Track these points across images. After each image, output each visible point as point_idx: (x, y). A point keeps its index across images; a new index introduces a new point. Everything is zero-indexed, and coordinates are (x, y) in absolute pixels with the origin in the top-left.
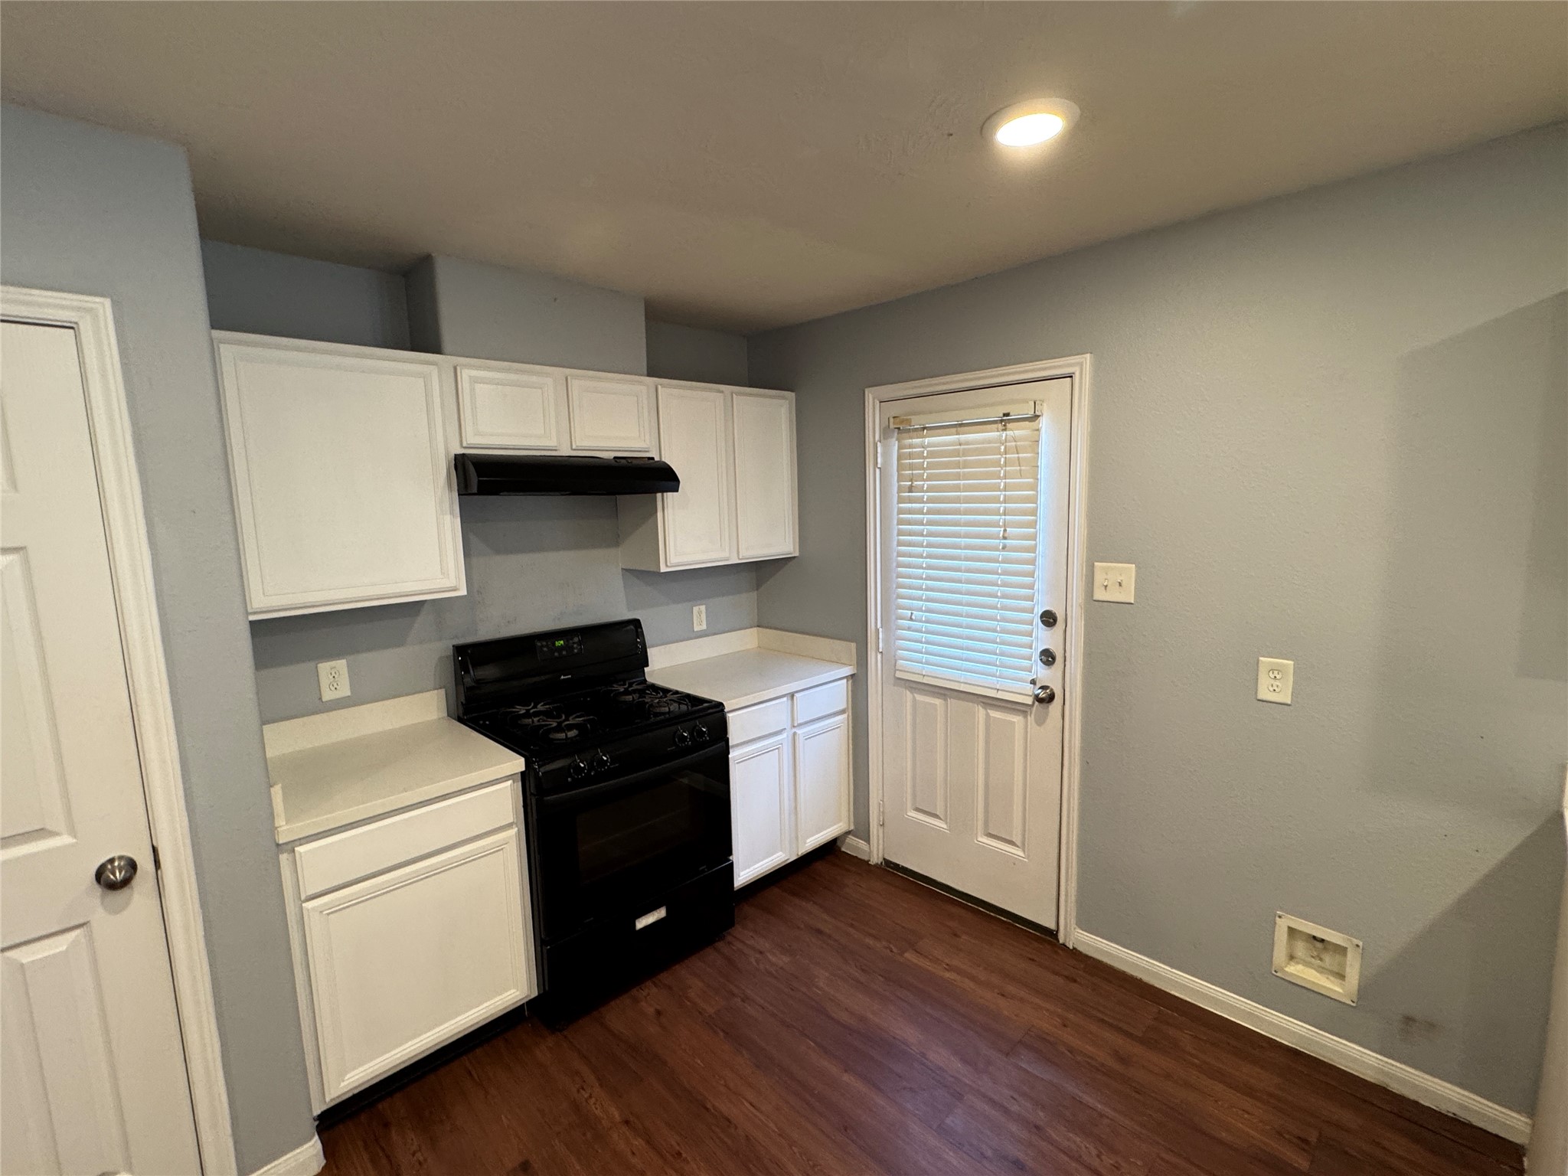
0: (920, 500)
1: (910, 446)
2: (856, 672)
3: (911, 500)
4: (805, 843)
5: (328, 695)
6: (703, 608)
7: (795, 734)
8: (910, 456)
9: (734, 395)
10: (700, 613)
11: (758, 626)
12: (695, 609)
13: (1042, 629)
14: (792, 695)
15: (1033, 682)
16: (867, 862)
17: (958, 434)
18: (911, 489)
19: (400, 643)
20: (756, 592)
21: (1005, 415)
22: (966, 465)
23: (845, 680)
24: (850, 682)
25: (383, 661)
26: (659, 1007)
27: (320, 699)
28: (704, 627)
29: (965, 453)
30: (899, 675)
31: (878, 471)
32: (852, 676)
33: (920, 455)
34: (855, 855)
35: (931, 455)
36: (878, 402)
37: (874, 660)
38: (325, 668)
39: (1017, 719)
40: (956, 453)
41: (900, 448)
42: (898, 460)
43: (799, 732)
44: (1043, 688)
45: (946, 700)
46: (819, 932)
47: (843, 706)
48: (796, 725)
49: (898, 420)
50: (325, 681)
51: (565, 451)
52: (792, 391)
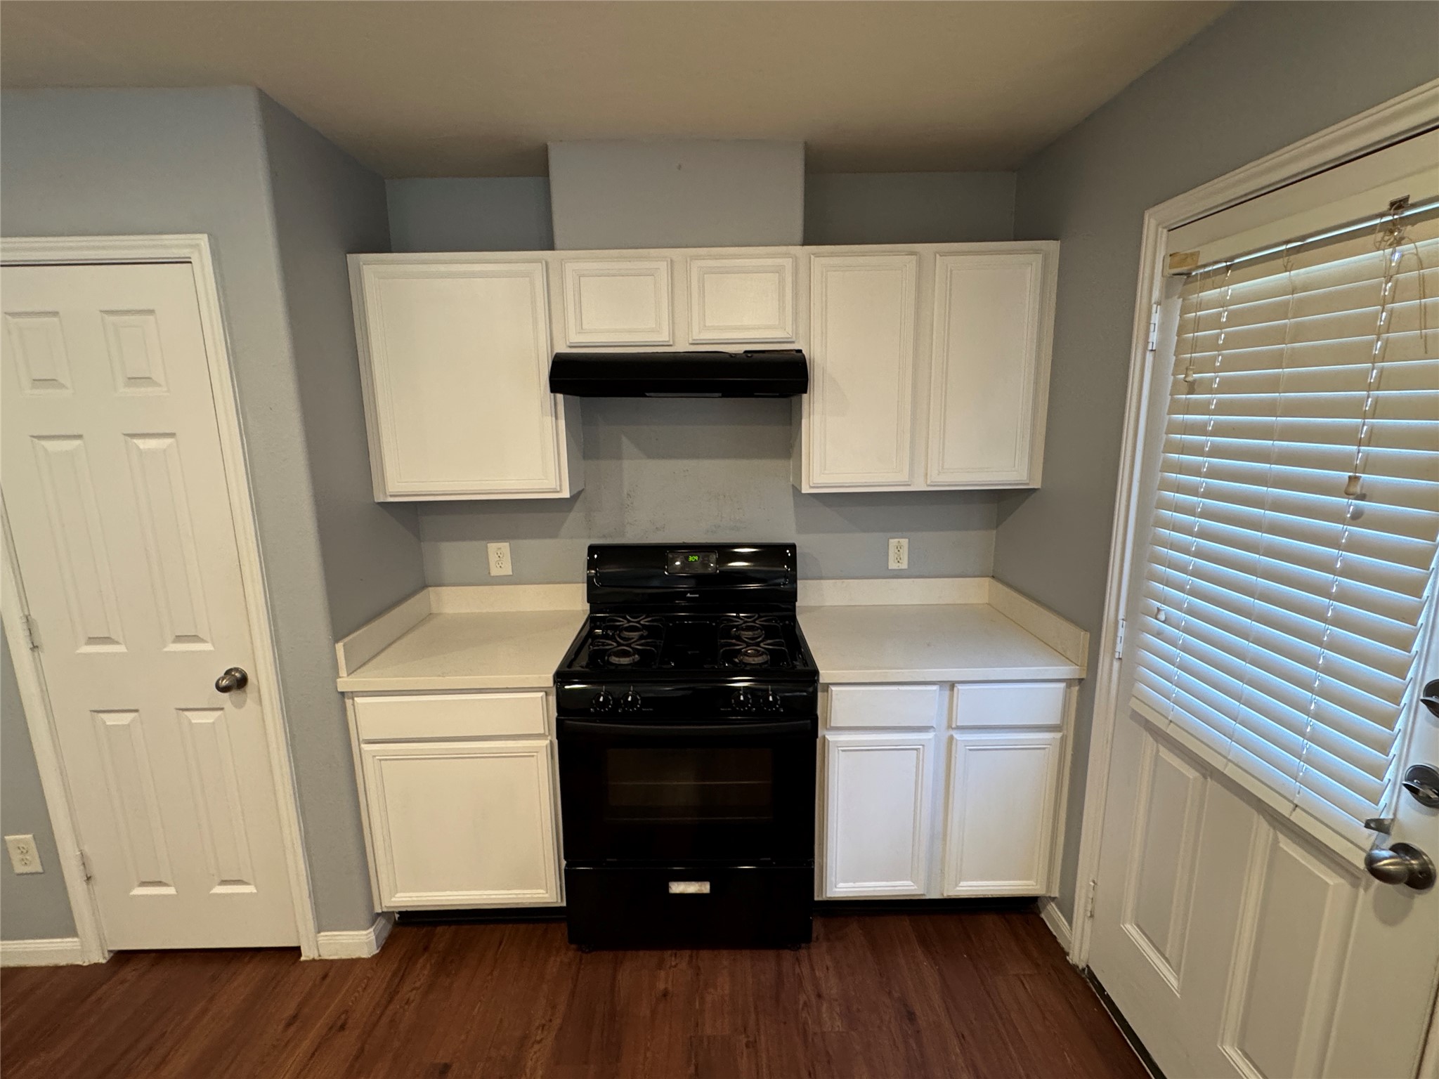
0: (1203, 408)
1: (1200, 306)
2: (1084, 676)
3: (1189, 408)
4: (957, 885)
5: (495, 571)
6: (905, 542)
7: (951, 738)
8: (1198, 325)
10: (899, 548)
11: (993, 577)
12: (893, 542)
13: (1427, 718)
14: (952, 685)
15: (1379, 826)
16: (1064, 954)
17: (1287, 269)
18: (1192, 388)
19: (554, 535)
20: (995, 532)
21: (1399, 205)
22: (1299, 334)
23: (1063, 685)
24: (1076, 689)
25: (539, 549)
26: (670, 988)
27: (489, 573)
28: (904, 565)
29: (1302, 308)
30: (1134, 704)
31: (1149, 356)
32: (1081, 681)
33: (1215, 323)
34: (1055, 933)
35: (1235, 318)
36: (1165, 231)
37: (1109, 672)
38: (493, 547)
39: (1332, 880)
40: (1281, 311)
41: (1184, 311)
42: (1179, 334)
43: (958, 736)
44: (1402, 849)
45: (1205, 777)
47: (1054, 720)
48: (954, 726)
49: (1176, 259)
50: (493, 558)
51: (682, 346)
52: (1056, 239)
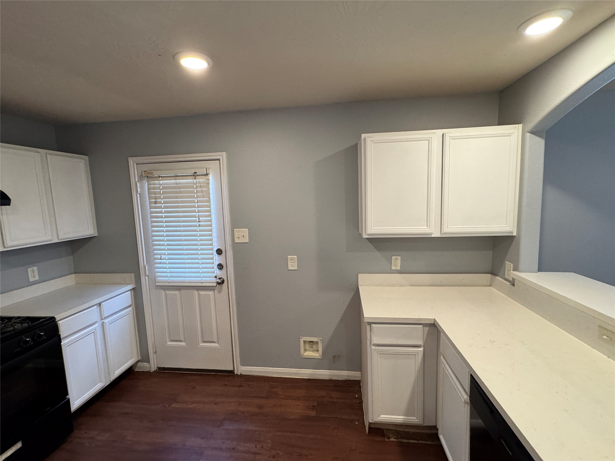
0: (161, 207)
1: (154, 184)
2: (135, 286)
3: (156, 208)
4: (114, 374)
7: (103, 323)
8: (154, 188)
9: (47, 154)
10: (33, 271)
13: (218, 256)
14: (100, 304)
15: (216, 277)
16: (149, 372)
17: (175, 180)
18: (155, 203)
20: (72, 256)
21: (195, 173)
22: (180, 192)
23: (130, 292)
24: (133, 292)
28: (37, 278)
29: (179, 188)
30: (157, 284)
31: (138, 195)
32: (133, 289)
33: (159, 188)
34: (142, 371)
35: (163, 188)
36: (136, 164)
37: (144, 280)
39: (211, 293)
40: (175, 188)
41: (148, 185)
42: (148, 190)
43: (106, 321)
44: (219, 279)
45: (180, 291)
46: (127, 413)
47: (130, 303)
48: (103, 318)
49: (146, 173)
52: (87, 156)
